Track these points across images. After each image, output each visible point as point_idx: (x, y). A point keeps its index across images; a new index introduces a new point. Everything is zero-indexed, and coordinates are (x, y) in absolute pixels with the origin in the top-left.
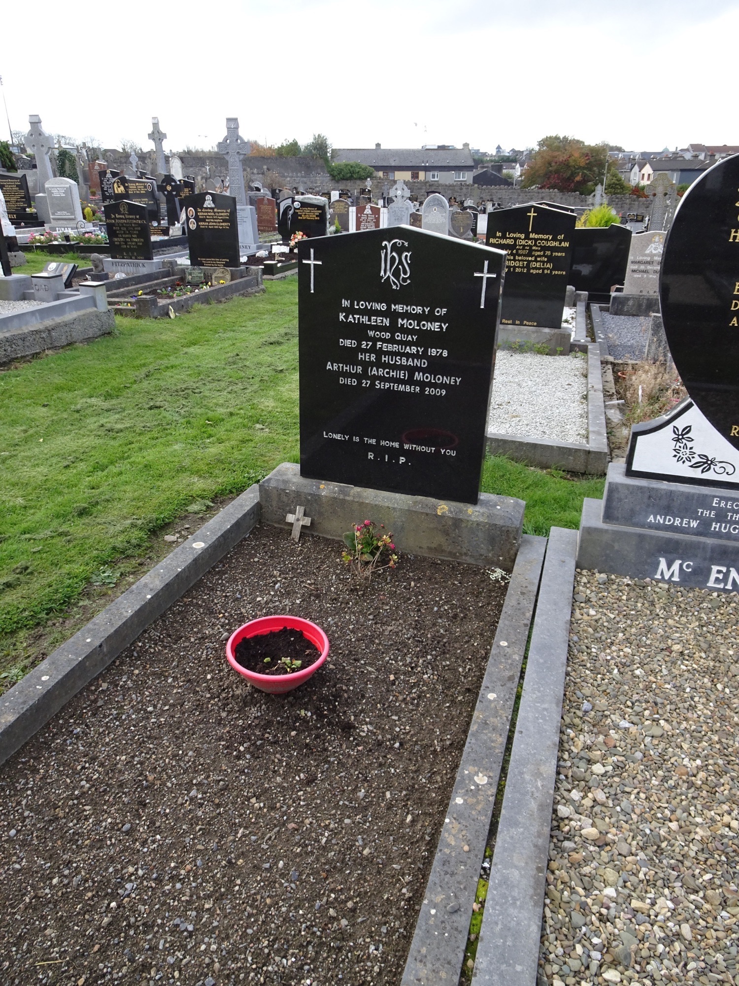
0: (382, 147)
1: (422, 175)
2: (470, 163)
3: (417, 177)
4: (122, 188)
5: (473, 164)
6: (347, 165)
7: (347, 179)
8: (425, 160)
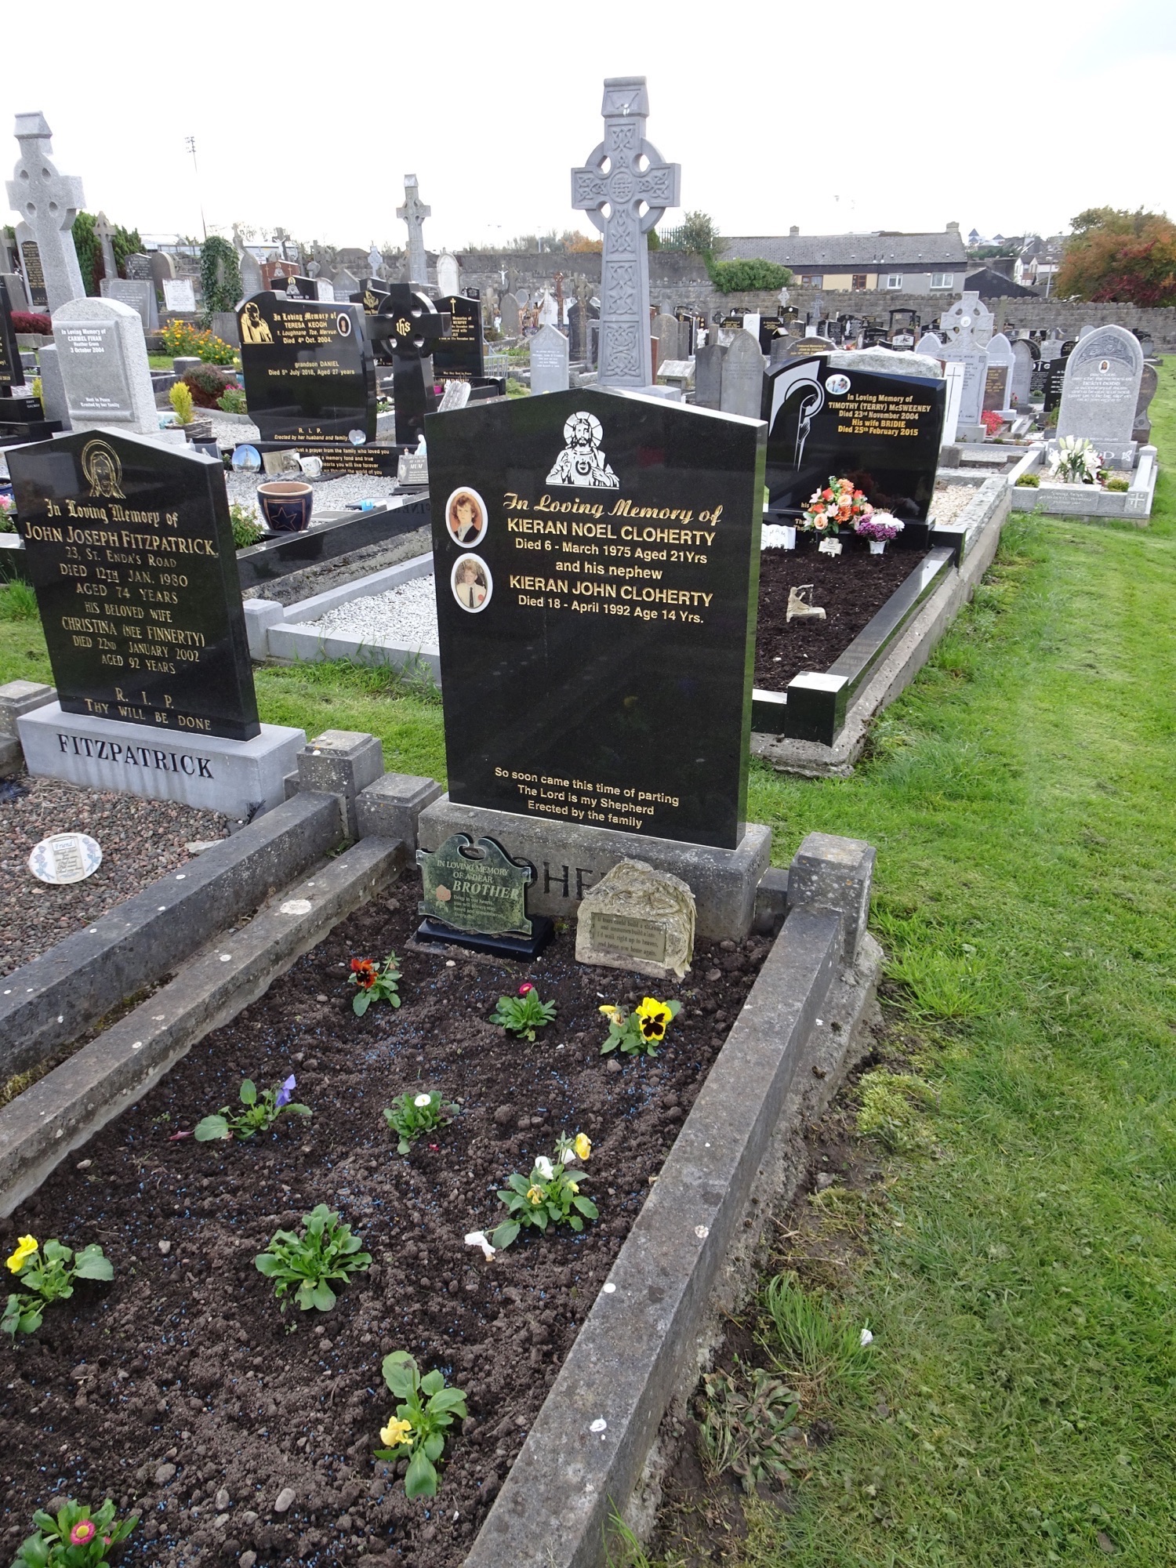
0: (802, 233)
1: (871, 280)
2: (960, 258)
3: (863, 284)
4: (264, 329)
5: (965, 260)
6: (743, 265)
7: (743, 290)
8: (879, 254)
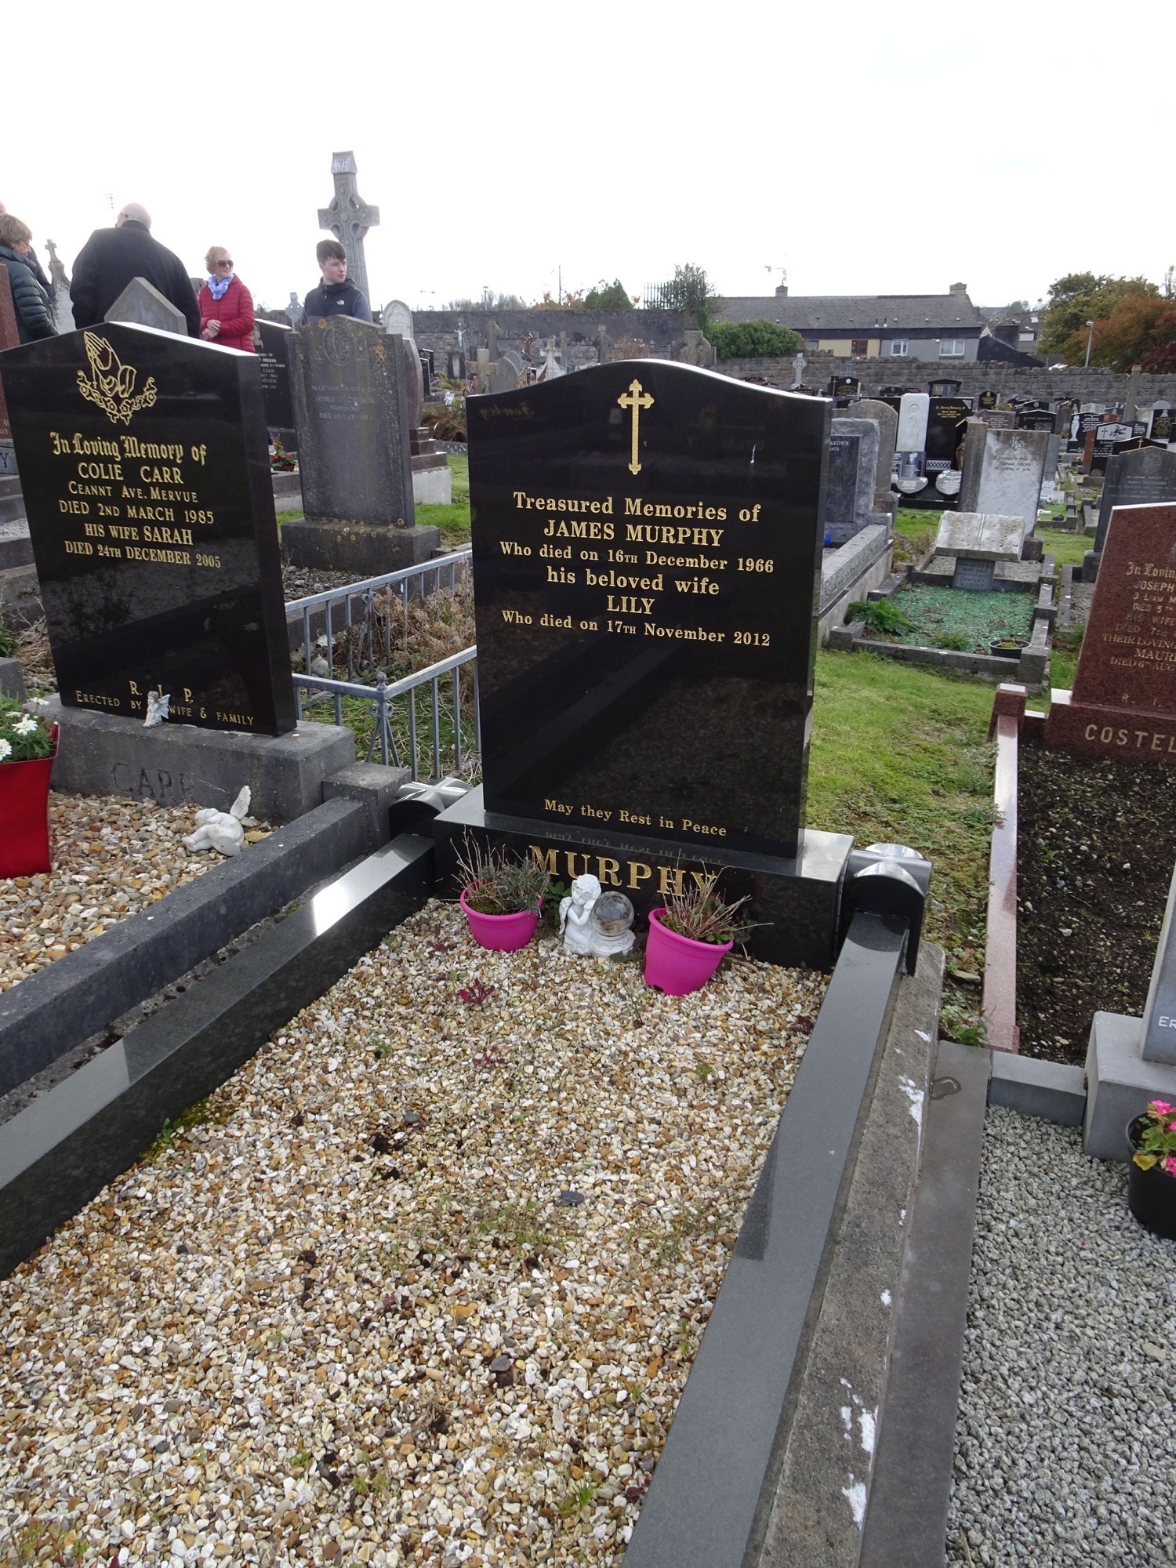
0: (791, 294)
1: (873, 347)
2: (970, 323)
3: (864, 351)
5: (977, 324)
6: (745, 327)
7: (744, 356)
8: (881, 318)
